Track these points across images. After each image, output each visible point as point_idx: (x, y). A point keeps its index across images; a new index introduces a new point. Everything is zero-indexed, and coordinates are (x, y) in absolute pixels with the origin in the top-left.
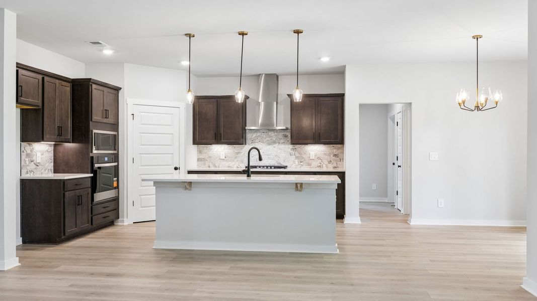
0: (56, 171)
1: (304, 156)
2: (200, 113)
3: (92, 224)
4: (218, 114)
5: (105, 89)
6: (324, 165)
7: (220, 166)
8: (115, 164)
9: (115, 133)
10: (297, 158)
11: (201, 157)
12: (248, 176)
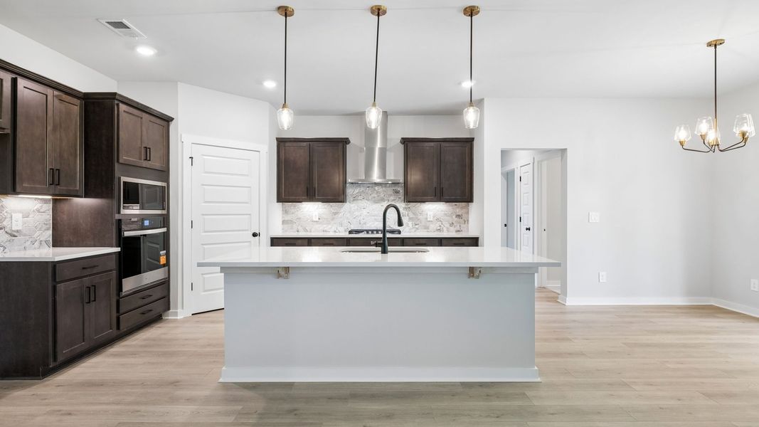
1: (420, 217)
2: (286, 161)
3: (118, 328)
4: (311, 163)
5: (145, 116)
6: (445, 229)
7: (313, 230)
8: (164, 230)
9: (164, 184)
11: (288, 218)
12: (384, 251)
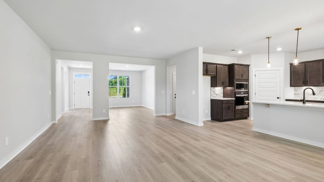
0: (224, 97)
3: (235, 117)
4: (305, 71)
5: (241, 66)
8: (247, 95)
11: (296, 93)
12: (304, 103)
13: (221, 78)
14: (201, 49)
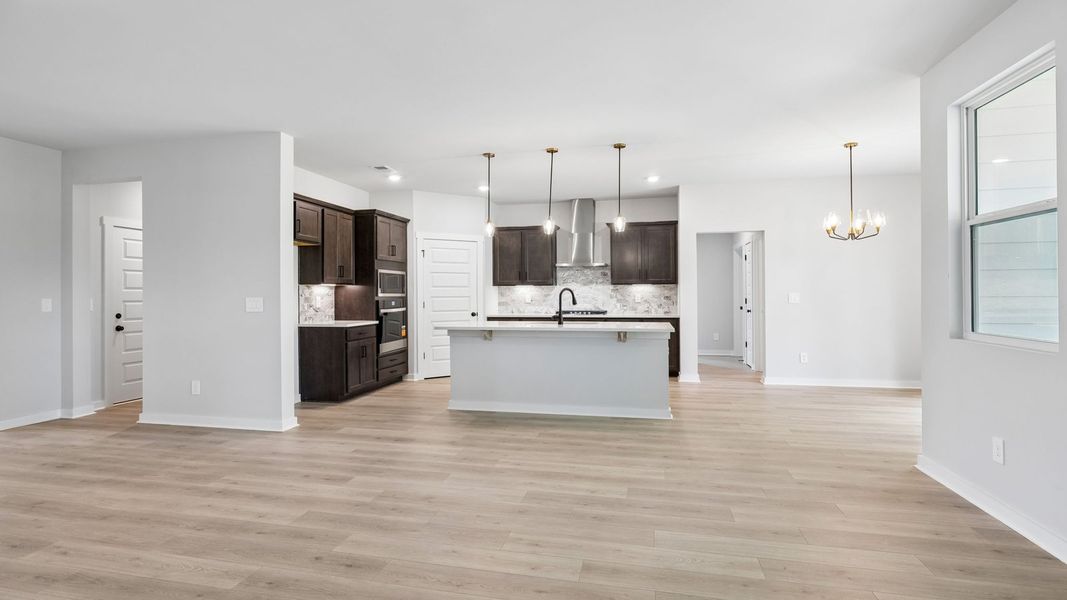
0: (337, 317)
1: (628, 299)
2: (501, 248)
3: (377, 380)
4: (522, 249)
5: (392, 221)
6: (653, 311)
7: (526, 311)
8: (404, 309)
9: (404, 273)
10: (618, 301)
11: (503, 300)
12: (560, 323)
13: (335, 253)
14: (287, 143)
